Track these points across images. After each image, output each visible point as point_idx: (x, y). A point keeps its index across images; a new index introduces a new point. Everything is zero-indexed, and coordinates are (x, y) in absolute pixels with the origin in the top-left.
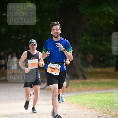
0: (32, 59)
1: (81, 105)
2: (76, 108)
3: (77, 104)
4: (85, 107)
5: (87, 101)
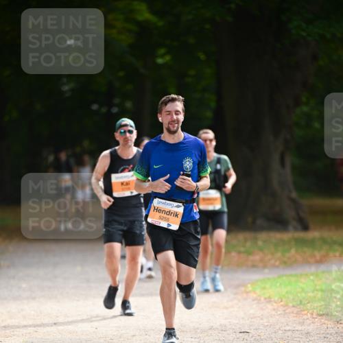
0: (122, 171)
1: (293, 306)
2: (279, 313)
3: (281, 301)
4: (306, 312)
5: (311, 294)
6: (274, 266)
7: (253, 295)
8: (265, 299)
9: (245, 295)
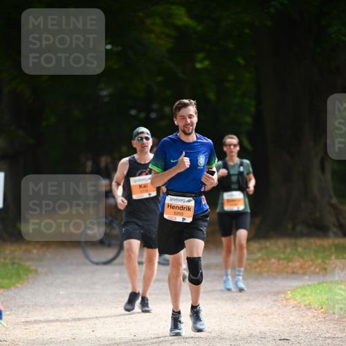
0: (140, 175)
2: (319, 320)
3: (322, 308)
6: (314, 273)
7: (292, 302)
8: (305, 306)
9: (285, 302)
